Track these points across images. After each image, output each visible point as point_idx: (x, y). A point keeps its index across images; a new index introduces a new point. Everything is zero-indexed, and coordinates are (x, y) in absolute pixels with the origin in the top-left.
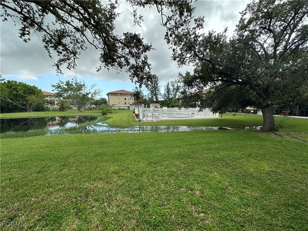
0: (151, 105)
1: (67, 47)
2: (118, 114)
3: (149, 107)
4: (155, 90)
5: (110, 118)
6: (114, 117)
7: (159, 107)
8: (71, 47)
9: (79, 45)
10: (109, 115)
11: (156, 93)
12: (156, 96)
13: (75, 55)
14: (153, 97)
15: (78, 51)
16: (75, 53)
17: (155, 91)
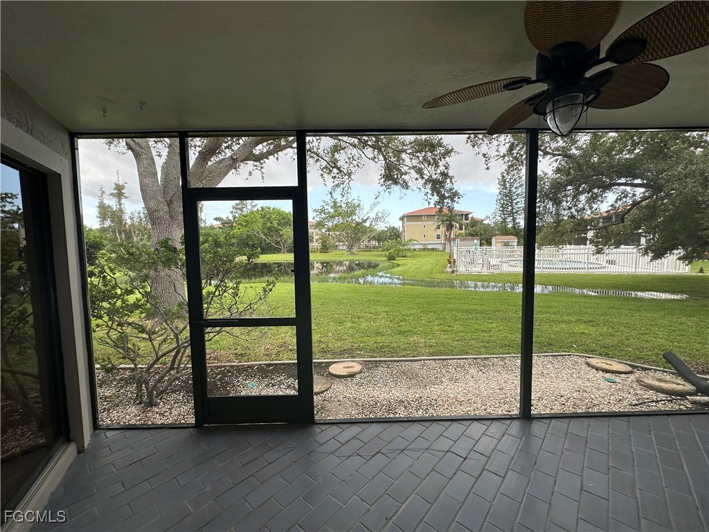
0: (494, 240)
1: (342, 169)
2: (418, 259)
3: (490, 244)
4: (512, 203)
5: (398, 265)
6: (409, 265)
7: (516, 244)
8: (345, 168)
9: (355, 163)
10: (399, 261)
11: (512, 209)
12: (513, 216)
13: (350, 176)
14: (508, 220)
15: (353, 170)
16: (349, 175)
17: (512, 206)
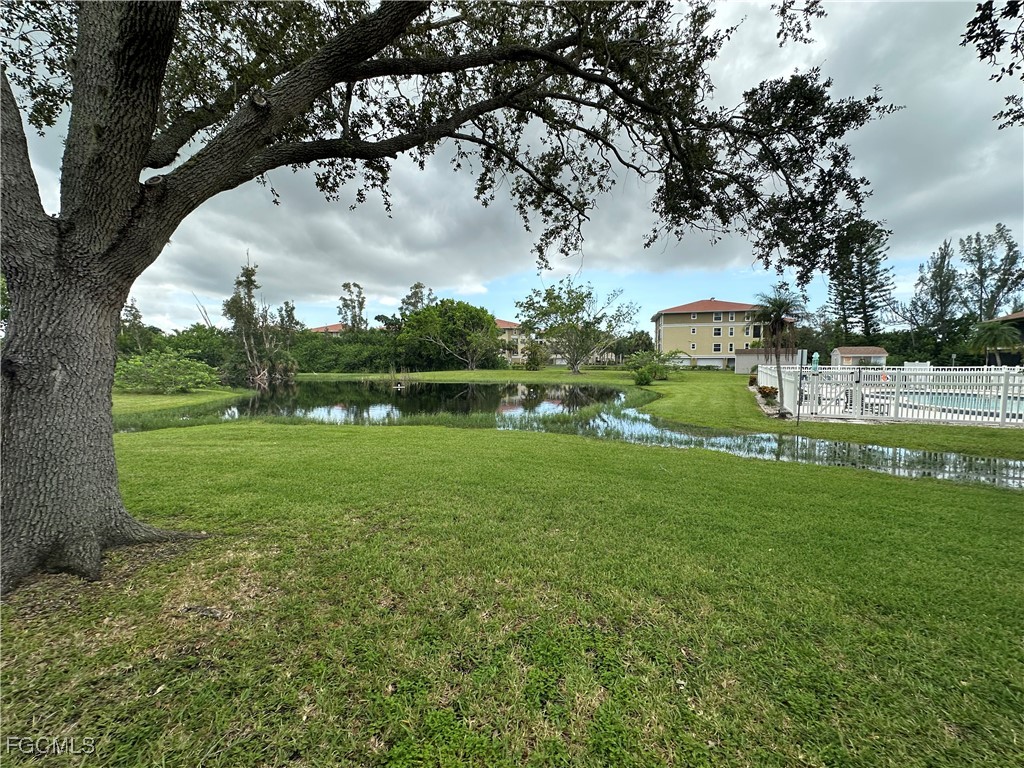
0: (836, 354)
1: (565, 194)
2: (691, 385)
3: (826, 360)
4: (863, 289)
5: (660, 396)
6: (677, 396)
8: (572, 193)
10: (657, 387)
11: (864, 300)
12: (865, 312)
13: (582, 212)
14: (850, 320)
15: (589, 197)
16: (580, 207)
17: (862, 294)
